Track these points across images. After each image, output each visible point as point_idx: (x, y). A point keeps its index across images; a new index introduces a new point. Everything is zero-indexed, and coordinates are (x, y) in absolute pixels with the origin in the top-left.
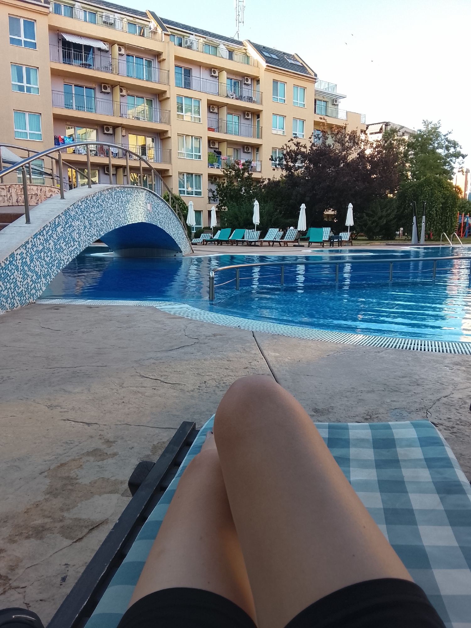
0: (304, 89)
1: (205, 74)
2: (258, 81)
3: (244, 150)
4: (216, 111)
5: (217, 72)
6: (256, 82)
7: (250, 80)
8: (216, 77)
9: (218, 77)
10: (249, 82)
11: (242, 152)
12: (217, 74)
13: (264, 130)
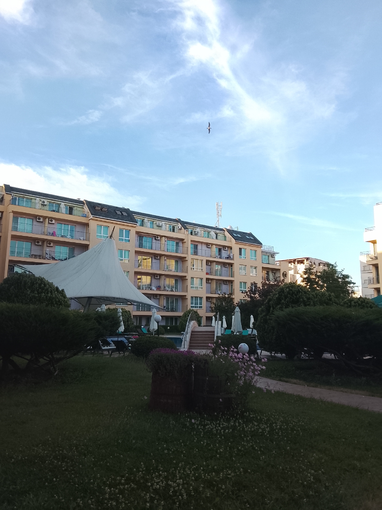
0: (256, 251)
1: (204, 247)
2: (231, 248)
3: (224, 283)
4: (210, 264)
5: (210, 245)
6: (230, 249)
7: (227, 248)
8: (210, 248)
9: (211, 248)
10: (227, 249)
11: (223, 285)
12: (210, 247)
13: (235, 272)
